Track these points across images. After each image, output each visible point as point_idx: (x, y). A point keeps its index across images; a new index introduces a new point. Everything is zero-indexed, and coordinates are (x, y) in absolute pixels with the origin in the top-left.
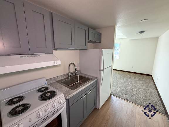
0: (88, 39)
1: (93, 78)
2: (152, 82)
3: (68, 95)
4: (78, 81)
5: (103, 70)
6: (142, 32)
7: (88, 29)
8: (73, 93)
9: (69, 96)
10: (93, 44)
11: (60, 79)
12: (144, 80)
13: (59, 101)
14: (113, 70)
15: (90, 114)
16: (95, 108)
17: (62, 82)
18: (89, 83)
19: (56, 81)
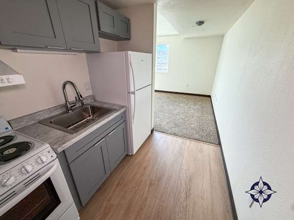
0: (99, 29)
1: (117, 108)
2: (210, 106)
3: (60, 146)
4: (90, 116)
5: (134, 93)
6: (201, 23)
7: (96, 3)
8: (73, 139)
9: (64, 145)
10: (116, 43)
11: (47, 116)
12: (200, 103)
13: (39, 160)
14: (153, 91)
15: (119, 165)
16: (127, 155)
17: (51, 122)
18: (108, 117)
19: (36, 121)
